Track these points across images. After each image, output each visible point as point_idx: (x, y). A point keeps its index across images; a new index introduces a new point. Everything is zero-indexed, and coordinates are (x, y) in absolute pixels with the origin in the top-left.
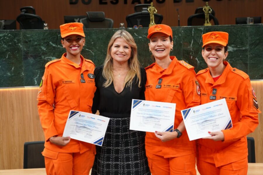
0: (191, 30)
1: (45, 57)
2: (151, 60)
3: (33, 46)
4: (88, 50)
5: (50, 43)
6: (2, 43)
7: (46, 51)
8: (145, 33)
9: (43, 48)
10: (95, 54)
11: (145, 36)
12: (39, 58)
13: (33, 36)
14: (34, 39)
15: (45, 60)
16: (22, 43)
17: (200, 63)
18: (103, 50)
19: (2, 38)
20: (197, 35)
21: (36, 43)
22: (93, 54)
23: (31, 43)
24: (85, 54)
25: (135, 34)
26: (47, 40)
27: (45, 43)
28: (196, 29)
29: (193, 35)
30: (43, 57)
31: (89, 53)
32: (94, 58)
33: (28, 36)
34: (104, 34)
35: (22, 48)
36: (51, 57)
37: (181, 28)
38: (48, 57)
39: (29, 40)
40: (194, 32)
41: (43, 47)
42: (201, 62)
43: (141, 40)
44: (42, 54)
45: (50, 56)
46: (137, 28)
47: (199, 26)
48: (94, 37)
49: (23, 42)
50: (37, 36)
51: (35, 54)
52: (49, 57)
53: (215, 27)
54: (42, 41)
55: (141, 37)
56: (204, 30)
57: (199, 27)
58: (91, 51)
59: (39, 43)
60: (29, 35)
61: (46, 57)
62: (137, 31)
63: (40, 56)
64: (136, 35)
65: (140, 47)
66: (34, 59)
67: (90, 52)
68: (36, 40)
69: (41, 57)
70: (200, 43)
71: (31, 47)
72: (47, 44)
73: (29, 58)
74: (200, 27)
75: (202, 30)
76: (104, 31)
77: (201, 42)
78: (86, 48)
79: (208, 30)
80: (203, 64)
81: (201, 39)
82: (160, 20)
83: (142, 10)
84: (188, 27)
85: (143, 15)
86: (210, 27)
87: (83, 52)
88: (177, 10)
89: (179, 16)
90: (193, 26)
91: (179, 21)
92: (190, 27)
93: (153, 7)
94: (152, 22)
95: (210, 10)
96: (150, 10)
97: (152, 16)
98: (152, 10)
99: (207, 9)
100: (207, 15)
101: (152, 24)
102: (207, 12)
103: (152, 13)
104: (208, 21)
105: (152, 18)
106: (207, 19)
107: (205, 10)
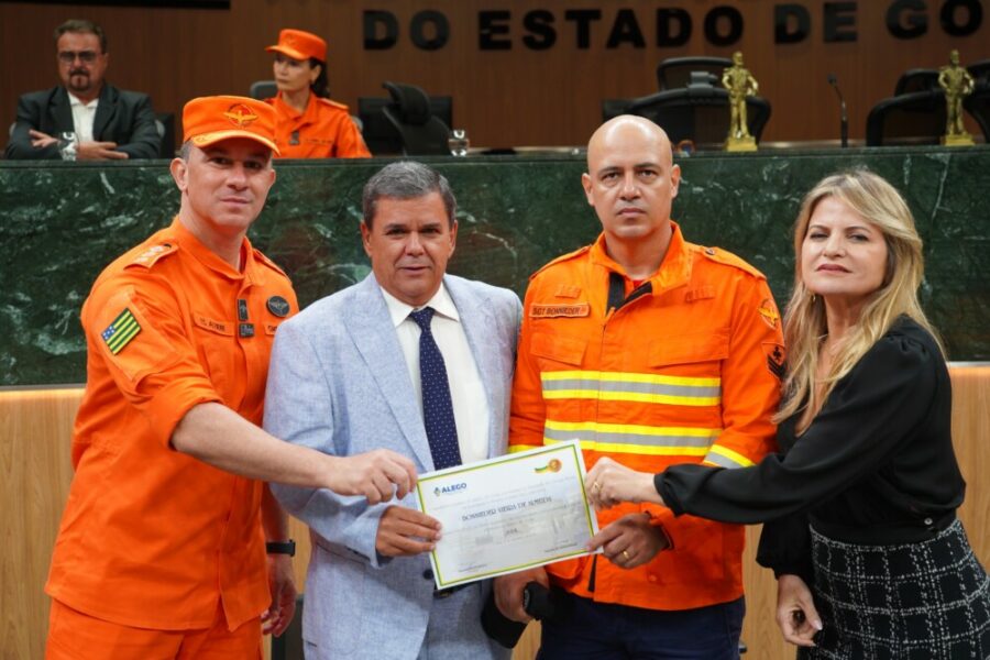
0: (899, 163)
1: (328, 265)
3: (283, 221)
4: (493, 237)
5: (349, 209)
6: (170, 209)
7: (335, 240)
8: (716, 171)
9: (322, 230)
11: (717, 185)
12: (307, 267)
13: (285, 182)
14: (291, 196)
15: (326, 277)
17: (935, 293)
18: (551, 240)
19: (169, 192)
20: (923, 181)
21: (296, 210)
22: (515, 254)
23: (278, 212)
24: (482, 252)
26: (339, 200)
27: (329, 210)
28: (919, 160)
29: (906, 182)
30: (322, 264)
31: (498, 249)
32: (516, 268)
34: (559, 175)
36: (352, 265)
37: (858, 153)
38: (339, 266)
40: (911, 168)
41: (321, 226)
42: (938, 287)
43: (699, 201)
44: (318, 252)
45: (349, 262)
47: (930, 147)
48: (518, 186)
50: (301, 183)
51: (291, 252)
52: (343, 263)
54: (320, 203)
55: (700, 189)
56: (951, 161)
57: (930, 152)
58: (506, 243)
59: (306, 212)
61: (333, 263)
63: (311, 261)
65: (696, 229)
67: (502, 244)
68: (296, 197)
69: (313, 265)
70: (934, 214)
71: (275, 226)
72: (336, 215)
74: (935, 152)
75: (944, 165)
76: (556, 163)
77: (938, 210)
78: (487, 232)
79: (966, 164)
80: (945, 297)
81: (939, 199)
82: (759, 118)
83: (690, 80)
84: (888, 149)
85: (693, 101)
86: (975, 150)
87: (473, 244)
88: (831, 82)
89: (844, 105)
90: (905, 148)
91: (844, 126)
92: (897, 148)
93: (744, 71)
94: (739, 129)
95: (965, 81)
96: (730, 81)
97: (738, 106)
98: (739, 81)
99: (955, 79)
100: (955, 102)
101: (739, 136)
102: (956, 92)
103: (739, 93)
104: (960, 124)
105: (739, 115)
106: (955, 118)
107: (947, 80)
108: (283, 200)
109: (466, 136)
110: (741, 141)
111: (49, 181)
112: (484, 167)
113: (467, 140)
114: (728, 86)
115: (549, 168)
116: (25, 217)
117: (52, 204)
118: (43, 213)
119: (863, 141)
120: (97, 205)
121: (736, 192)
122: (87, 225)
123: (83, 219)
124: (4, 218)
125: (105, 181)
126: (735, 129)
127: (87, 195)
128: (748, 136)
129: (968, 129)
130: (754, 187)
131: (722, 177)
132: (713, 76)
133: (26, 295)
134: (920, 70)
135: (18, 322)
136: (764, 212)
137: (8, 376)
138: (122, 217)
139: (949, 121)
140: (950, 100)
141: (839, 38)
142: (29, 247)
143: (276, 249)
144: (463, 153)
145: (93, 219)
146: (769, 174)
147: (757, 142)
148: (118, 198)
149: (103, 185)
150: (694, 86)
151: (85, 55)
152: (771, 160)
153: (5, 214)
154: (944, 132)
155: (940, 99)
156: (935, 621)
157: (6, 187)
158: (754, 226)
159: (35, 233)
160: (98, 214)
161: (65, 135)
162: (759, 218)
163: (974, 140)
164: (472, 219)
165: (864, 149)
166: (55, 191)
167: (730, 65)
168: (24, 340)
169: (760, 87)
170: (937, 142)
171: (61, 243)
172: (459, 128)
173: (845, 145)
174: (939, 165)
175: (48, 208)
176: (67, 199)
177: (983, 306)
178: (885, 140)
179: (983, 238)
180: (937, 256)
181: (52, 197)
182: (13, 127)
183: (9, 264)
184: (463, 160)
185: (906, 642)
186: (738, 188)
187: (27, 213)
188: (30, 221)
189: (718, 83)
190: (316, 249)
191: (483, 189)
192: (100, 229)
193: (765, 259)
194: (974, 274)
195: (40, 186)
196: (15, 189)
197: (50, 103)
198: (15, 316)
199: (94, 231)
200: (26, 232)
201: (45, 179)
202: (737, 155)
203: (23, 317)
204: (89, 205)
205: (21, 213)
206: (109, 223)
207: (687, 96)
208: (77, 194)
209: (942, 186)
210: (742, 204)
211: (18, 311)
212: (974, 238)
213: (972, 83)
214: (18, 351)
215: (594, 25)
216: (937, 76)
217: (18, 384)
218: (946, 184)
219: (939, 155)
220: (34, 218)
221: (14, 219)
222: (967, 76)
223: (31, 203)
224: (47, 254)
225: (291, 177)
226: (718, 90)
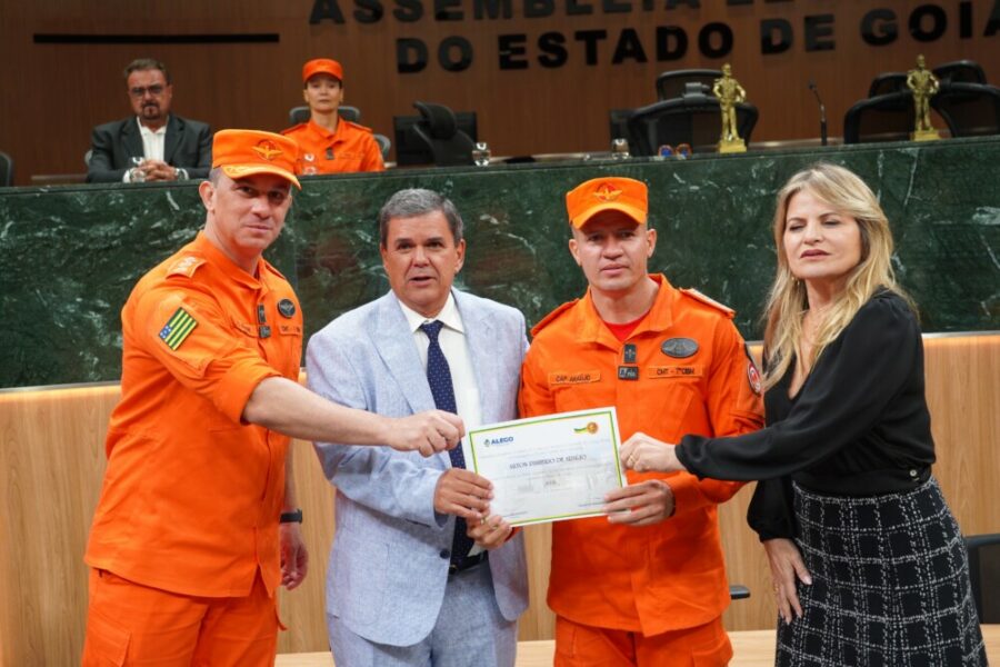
0: (873, 158)
1: (369, 267)
2: (731, 266)
3: (328, 229)
4: (515, 237)
7: (374, 243)
8: (709, 171)
9: (363, 235)
10: (537, 250)
11: (711, 183)
12: (351, 269)
13: (330, 194)
14: (334, 206)
15: (368, 277)
16: (293, 222)
17: (909, 272)
18: (565, 237)
20: (895, 173)
21: (339, 218)
22: (534, 251)
23: (323, 221)
24: (504, 250)
25: (675, 175)
27: (368, 218)
28: (889, 154)
29: (880, 175)
30: (363, 266)
31: (518, 247)
32: (535, 263)
33: (312, 195)
35: (291, 237)
37: (835, 150)
39: (316, 209)
40: (884, 162)
41: (361, 232)
42: (911, 268)
43: (696, 198)
44: (359, 256)
46: (681, 157)
47: (900, 143)
48: (535, 191)
49: (295, 218)
50: (343, 195)
51: (336, 256)
53: (960, 143)
54: (361, 213)
55: (696, 188)
56: (920, 154)
57: (901, 147)
59: (349, 220)
60: (315, 192)
61: (375, 264)
62: (682, 168)
63: (354, 263)
64: (681, 181)
66: (333, 273)
67: (522, 243)
68: (339, 207)
69: (355, 267)
70: (906, 202)
71: (321, 234)
73: (316, 271)
74: (905, 147)
75: (913, 158)
77: (910, 199)
78: (508, 232)
79: (933, 155)
80: (918, 276)
81: (910, 189)
82: (748, 122)
83: (685, 90)
84: (863, 145)
85: (688, 109)
86: (942, 144)
87: (497, 244)
88: (811, 87)
89: (823, 108)
90: (879, 145)
91: (824, 126)
92: (871, 145)
93: (732, 81)
94: (730, 132)
95: (931, 83)
96: (721, 90)
97: (728, 112)
98: (729, 90)
99: (922, 81)
100: (923, 101)
101: (730, 138)
102: (922, 92)
103: (729, 101)
104: (927, 121)
105: (729, 120)
106: (922, 117)
107: (914, 82)
108: (328, 211)
109: (488, 147)
110: (731, 144)
111: (121, 201)
112: (504, 175)
113: (489, 151)
114: (719, 95)
115: (561, 173)
116: (102, 233)
117: (125, 221)
118: (118, 229)
119: (842, 139)
120: (165, 220)
121: (729, 189)
122: (156, 239)
123: (152, 234)
124: (83, 235)
125: (170, 199)
126: (726, 132)
127: (156, 212)
128: (738, 139)
129: (935, 125)
130: (745, 184)
131: (715, 176)
132: (705, 86)
133: (105, 301)
134: (890, 74)
135: (100, 326)
136: (755, 206)
137: (92, 374)
138: (186, 230)
139: (917, 118)
140: (918, 99)
141: (819, 47)
142: (105, 260)
143: (323, 254)
144: (486, 163)
145: (161, 233)
146: (757, 172)
147: (746, 144)
148: (182, 214)
149: (168, 203)
150: (689, 95)
151: (153, 89)
152: (760, 160)
153: (83, 231)
154: (913, 129)
155: (909, 99)
156: (923, 567)
157: (84, 207)
158: (745, 218)
159: (110, 248)
160: (165, 228)
161: (134, 160)
162: (749, 211)
163: (941, 135)
164: (495, 221)
165: (842, 146)
166: (127, 209)
167: (720, 76)
168: (105, 342)
169: (747, 94)
170: (908, 138)
171: (133, 255)
172: (482, 141)
173: (824, 143)
174: (909, 158)
175: (121, 225)
176: (138, 216)
177: (952, 283)
178: (861, 137)
179: (950, 222)
180: (910, 240)
181: (125, 214)
182: (89, 156)
183: (89, 275)
184: (486, 169)
185: (898, 588)
186: (729, 185)
187: (103, 230)
188: (106, 236)
189: (709, 92)
190: (358, 252)
191: (504, 194)
192: (168, 241)
193: (756, 248)
194: (944, 255)
195: (114, 205)
196: (93, 209)
197: (121, 132)
198: (95, 321)
199: (163, 244)
200: (103, 246)
201: (117, 199)
202: (728, 156)
203: (104, 322)
204: (157, 221)
205: (98, 230)
206: (175, 236)
207: (683, 105)
208: (146, 212)
209: (912, 178)
210: (734, 199)
211: (98, 316)
212: (943, 222)
213: (937, 83)
214: (100, 352)
215: (600, 44)
216: (905, 78)
217: (101, 380)
218: (915, 175)
219: (909, 149)
220: (110, 234)
221: (92, 236)
222: (932, 78)
223: (107, 221)
224: (122, 266)
225: (334, 190)
226: (710, 98)
